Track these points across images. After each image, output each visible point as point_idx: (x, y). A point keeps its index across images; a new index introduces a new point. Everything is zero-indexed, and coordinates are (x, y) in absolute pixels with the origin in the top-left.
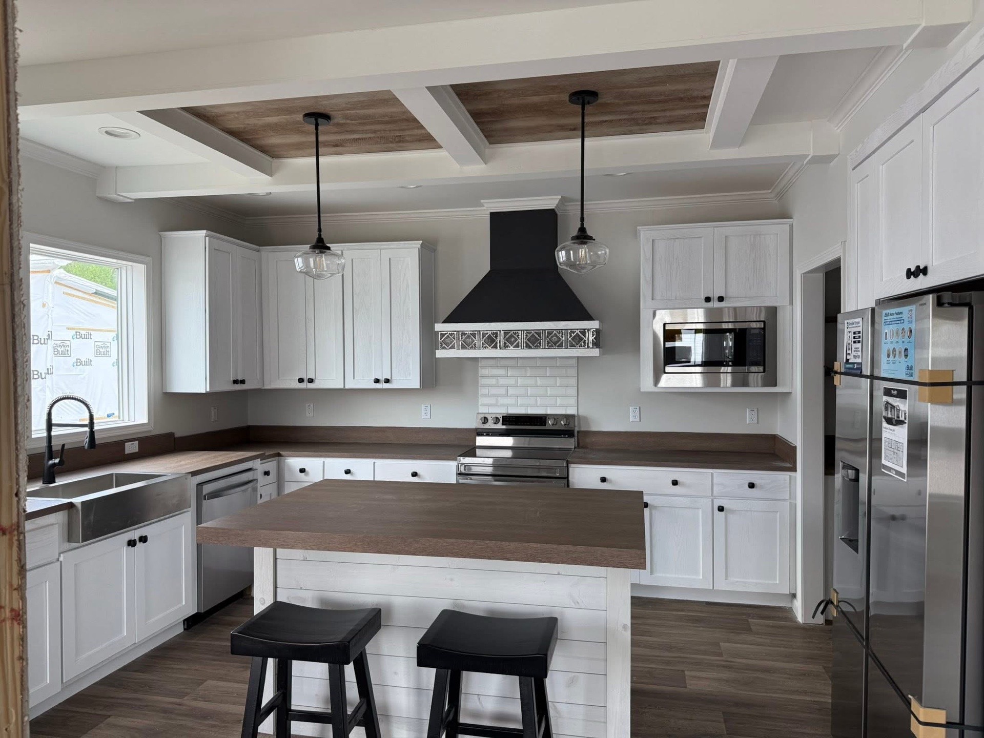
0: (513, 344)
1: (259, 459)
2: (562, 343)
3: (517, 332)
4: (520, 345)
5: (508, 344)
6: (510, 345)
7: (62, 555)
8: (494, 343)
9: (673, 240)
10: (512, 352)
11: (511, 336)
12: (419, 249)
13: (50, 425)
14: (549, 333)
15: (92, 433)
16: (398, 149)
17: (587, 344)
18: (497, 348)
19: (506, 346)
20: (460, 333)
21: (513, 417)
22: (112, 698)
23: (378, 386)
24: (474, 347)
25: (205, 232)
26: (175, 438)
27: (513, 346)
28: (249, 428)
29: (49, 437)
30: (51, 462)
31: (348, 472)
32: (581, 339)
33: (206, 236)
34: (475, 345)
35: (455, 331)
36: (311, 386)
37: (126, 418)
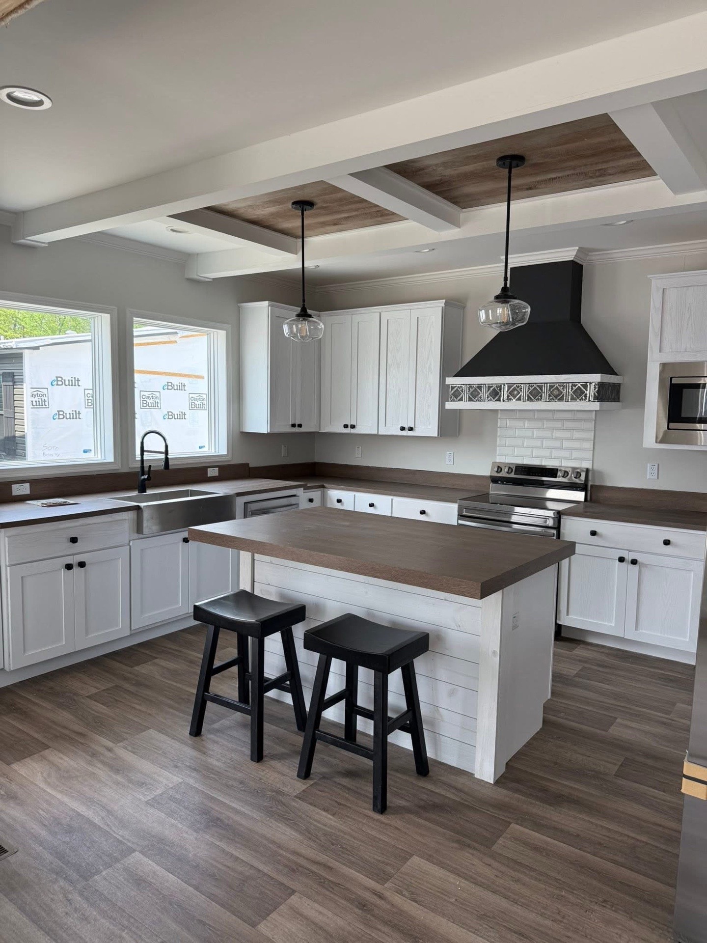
0: (516, 397)
1: (302, 489)
2: (563, 396)
3: (520, 385)
4: (522, 398)
5: (511, 397)
6: (512, 398)
7: (131, 542)
8: (498, 396)
9: (685, 288)
10: (514, 405)
11: (514, 389)
12: (442, 307)
13: (142, 451)
14: (551, 387)
15: (167, 459)
16: (386, 221)
17: (588, 398)
18: (500, 401)
19: (509, 399)
20: (468, 386)
21: (525, 467)
22: (166, 647)
23: (404, 433)
24: (480, 400)
25: (267, 303)
26: (249, 468)
27: (516, 399)
28: (315, 464)
29: (142, 460)
30: (143, 477)
31: (372, 505)
32: (583, 392)
33: (269, 306)
34: (481, 398)
35: (463, 385)
36: (353, 431)
37: (213, 451)
